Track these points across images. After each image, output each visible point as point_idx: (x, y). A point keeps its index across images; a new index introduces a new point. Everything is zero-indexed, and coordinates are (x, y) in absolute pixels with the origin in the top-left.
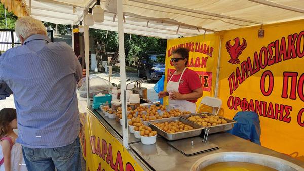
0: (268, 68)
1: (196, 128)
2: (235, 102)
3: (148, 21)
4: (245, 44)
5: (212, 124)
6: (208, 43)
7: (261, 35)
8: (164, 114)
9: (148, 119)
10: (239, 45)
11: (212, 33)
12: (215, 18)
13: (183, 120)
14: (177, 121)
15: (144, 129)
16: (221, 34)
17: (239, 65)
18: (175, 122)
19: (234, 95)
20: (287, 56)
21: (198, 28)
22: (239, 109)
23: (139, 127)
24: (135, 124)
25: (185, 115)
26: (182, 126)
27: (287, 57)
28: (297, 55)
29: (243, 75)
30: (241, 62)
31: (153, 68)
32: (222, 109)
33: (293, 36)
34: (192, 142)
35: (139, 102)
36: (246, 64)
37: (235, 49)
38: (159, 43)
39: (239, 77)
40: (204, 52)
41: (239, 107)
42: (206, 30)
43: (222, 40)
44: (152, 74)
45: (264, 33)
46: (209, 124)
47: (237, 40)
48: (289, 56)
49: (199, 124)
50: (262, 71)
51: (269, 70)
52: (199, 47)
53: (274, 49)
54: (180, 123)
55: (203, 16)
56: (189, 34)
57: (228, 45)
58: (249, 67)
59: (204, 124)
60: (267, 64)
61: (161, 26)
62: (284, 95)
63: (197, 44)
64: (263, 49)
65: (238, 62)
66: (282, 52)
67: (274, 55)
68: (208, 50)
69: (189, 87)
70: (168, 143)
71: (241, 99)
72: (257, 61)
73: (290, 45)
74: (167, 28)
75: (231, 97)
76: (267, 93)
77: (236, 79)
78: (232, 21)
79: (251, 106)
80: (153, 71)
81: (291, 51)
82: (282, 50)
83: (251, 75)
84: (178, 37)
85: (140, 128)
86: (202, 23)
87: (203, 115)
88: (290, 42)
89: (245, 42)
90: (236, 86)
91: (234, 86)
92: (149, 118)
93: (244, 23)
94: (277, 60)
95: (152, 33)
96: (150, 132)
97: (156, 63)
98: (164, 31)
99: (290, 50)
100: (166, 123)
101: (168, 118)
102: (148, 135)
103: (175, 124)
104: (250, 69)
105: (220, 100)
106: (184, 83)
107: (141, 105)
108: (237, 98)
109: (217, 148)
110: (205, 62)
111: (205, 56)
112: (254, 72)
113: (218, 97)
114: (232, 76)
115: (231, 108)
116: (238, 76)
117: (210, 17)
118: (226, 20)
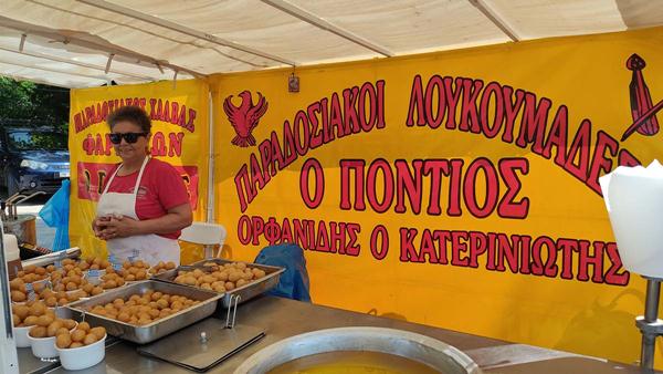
0: (311, 153)
1: (202, 301)
2: (253, 229)
3: (24, 36)
4: (263, 105)
5: (235, 283)
6: (182, 100)
7: (294, 87)
8: (106, 280)
9: (63, 300)
10: (252, 106)
11: (190, 77)
12: (202, 42)
13: (160, 285)
14: (144, 290)
15: (65, 330)
16: (211, 82)
17: (254, 150)
18: (141, 295)
19: (250, 213)
20: (344, 129)
21: (159, 64)
22: (263, 242)
23: (47, 326)
24: (31, 319)
25: (163, 271)
26: (163, 301)
27: (344, 133)
28: (361, 127)
29: (265, 169)
30: (258, 143)
31: (25, 163)
32: (226, 247)
33: (351, 91)
34: (203, 334)
35: (18, 257)
36: (270, 147)
37: (245, 114)
38: (33, 99)
39: (258, 174)
40: (175, 121)
41: (262, 238)
42: (177, 69)
43: (214, 94)
44: (22, 178)
45: (298, 84)
46: (230, 284)
47: (245, 95)
48: (348, 130)
49: (207, 287)
50: (301, 160)
51: (312, 156)
52: (159, 110)
53: (319, 116)
54: (157, 295)
55: (175, 35)
56: (133, 77)
57: (228, 104)
58: (275, 153)
59: (220, 286)
60: (309, 146)
61: (60, 51)
62: (345, 205)
63: (153, 102)
64: (300, 115)
65: (253, 144)
66: (334, 121)
67: (320, 127)
68: (183, 116)
69: (160, 203)
70: (139, 353)
71: (266, 221)
72: (291, 140)
73: (348, 107)
74: (75, 59)
75: (244, 219)
76: (313, 204)
77: (251, 179)
78: (236, 53)
79: (286, 233)
80: (26, 171)
81: (351, 119)
82: (335, 117)
83: (280, 169)
84: (102, 82)
85: (54, 327)
86: (172, 50)
87: (206, 264)
88: (347, 101)
89: (263, 100)
90: (253, 193)
91: (248, 195)
92: (66, 297)
93: (260, 61)
94: (327, 136)
95: (29, 70)
96: (87, 333)
97: (31, 149)
98: (65, 66)
99: (348, 116)
100: (119, 302)
101: (118, 286)
102: (83, 343)
103: (144, 300)
104: (278, 156)
105: (220, 226)
106: (147, 195)
107: (25, 264)
108: (258, 219)
109: (263, 335)
110: (179, 142)
111: (177, 129)
112: (286, 162)
113: (216, 220)
114: (242, 172)
115: (244, 242)
116: (254, 172)
117: (191, 38)
118: (225, 50)
